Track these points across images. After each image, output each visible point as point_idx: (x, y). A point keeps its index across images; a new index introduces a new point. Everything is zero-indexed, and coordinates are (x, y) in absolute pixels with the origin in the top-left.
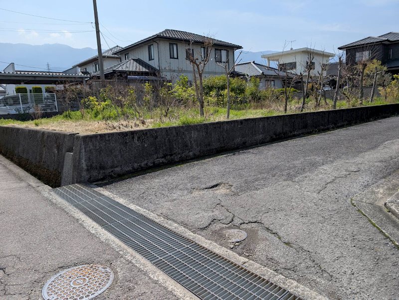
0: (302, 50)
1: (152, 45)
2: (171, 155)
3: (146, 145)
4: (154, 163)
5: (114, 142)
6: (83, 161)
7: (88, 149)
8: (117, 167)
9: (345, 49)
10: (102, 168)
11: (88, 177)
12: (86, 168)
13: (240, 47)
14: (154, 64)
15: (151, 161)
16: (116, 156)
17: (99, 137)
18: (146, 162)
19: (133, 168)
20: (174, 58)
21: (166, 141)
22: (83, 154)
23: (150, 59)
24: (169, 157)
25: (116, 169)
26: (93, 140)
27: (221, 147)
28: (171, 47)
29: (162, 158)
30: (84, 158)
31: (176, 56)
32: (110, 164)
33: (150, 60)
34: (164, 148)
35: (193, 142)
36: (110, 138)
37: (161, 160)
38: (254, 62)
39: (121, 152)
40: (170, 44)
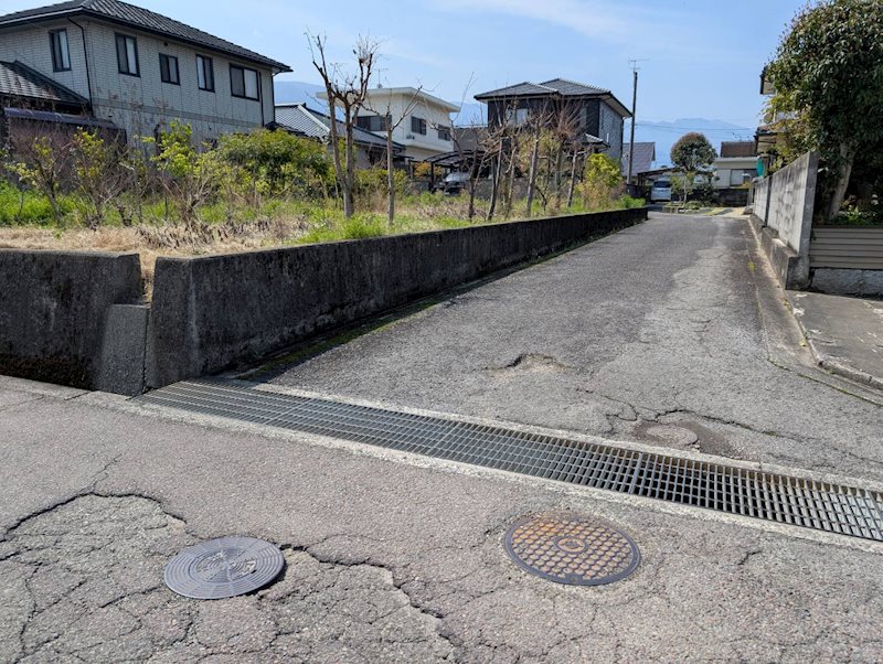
0: (404, 91)
1: (65, 30)
2: (342, 307)
3: (302, 285)
4: (315, 324)
5: (248, 276)
6: (193, 323)
7: (201, 293)
8: (253, 337)
9: (486, 101)
10: (229, 339)
11: (202, 362)
12: (197, 340)
13: (287, 69)
14: (74, 81)
15: (311, 321)
16: (252, 310)
17: (222, 263)
18: (301, 324)
19: (282, 337)
20: (128, 73)
21: (335, 274)
22: (194, 304)
23: (58, 66)
24: (339, 310)
25: (252, 342)
26: (212, 270)
27: (415, 290)
28: (121, 43)
29: (328, 313)
30: (194, 316)
31: (133, 69)
32: (241, 330)
33: (56, 69)
34: (332, 290)
35: (375, 277)
36: (242, 265)
37: (327, 318)
38: (304, 106)
39: (260, 299)
40: (117, 36)
